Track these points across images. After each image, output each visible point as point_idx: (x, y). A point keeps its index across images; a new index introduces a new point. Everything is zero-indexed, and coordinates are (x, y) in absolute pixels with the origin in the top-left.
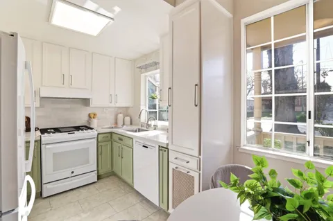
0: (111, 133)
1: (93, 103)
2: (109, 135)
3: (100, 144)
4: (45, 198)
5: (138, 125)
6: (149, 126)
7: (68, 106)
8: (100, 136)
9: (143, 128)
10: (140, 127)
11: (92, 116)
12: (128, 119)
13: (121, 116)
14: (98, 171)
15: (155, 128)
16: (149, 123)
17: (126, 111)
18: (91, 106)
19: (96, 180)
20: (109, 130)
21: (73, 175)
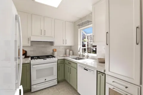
0: (64, 59)
2: (63, 60)
3: (59, 65)
4: (33, 92)
5: (77, 55)
6: (83, 56)
7: (43, 45)
8: (58, 61)
9: (80, 57)
10: (78, 57)
11: (54, 50)
12: (71, 52)
13: (68, 50)
14: (58, 79)
17: (70, 48)
18: (54, 45)
19: (57, 84)
20: (63, 58)
21: (46, 81)
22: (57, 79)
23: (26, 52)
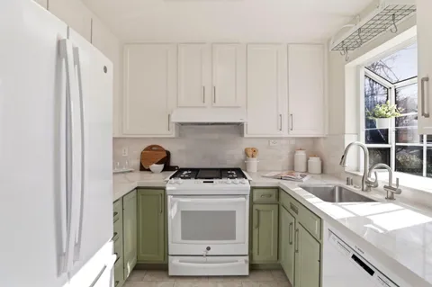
0: (278, 189)
1: (250, 131)
2: (274, 192)
3: (255, 207)
7: (216, 136)
8: (255, 192)
9: (351, 187)
10: (343, 184)
11: (250, 153)
12: (315, 162)
13: (301, 155)
15: (392, 194)
16: (372, 178)
17: (312, 146)
18: (245, 135)
19: (247, 273)
20: (274, 183)
21: (210, 253)
22: (247, 258)
23: (168, 153)
